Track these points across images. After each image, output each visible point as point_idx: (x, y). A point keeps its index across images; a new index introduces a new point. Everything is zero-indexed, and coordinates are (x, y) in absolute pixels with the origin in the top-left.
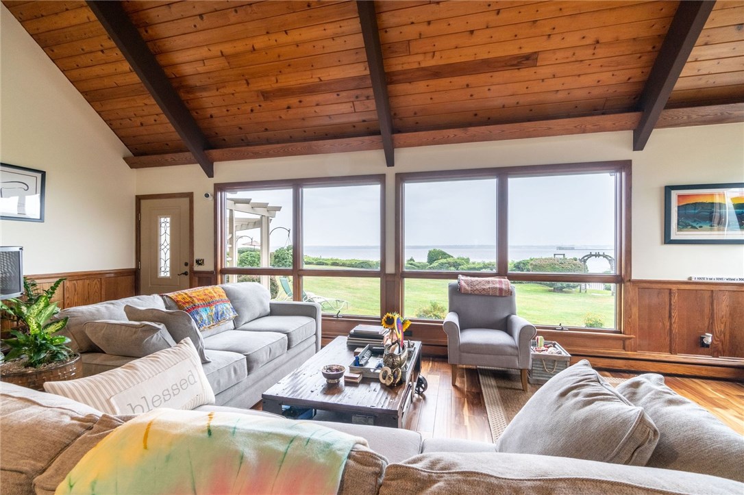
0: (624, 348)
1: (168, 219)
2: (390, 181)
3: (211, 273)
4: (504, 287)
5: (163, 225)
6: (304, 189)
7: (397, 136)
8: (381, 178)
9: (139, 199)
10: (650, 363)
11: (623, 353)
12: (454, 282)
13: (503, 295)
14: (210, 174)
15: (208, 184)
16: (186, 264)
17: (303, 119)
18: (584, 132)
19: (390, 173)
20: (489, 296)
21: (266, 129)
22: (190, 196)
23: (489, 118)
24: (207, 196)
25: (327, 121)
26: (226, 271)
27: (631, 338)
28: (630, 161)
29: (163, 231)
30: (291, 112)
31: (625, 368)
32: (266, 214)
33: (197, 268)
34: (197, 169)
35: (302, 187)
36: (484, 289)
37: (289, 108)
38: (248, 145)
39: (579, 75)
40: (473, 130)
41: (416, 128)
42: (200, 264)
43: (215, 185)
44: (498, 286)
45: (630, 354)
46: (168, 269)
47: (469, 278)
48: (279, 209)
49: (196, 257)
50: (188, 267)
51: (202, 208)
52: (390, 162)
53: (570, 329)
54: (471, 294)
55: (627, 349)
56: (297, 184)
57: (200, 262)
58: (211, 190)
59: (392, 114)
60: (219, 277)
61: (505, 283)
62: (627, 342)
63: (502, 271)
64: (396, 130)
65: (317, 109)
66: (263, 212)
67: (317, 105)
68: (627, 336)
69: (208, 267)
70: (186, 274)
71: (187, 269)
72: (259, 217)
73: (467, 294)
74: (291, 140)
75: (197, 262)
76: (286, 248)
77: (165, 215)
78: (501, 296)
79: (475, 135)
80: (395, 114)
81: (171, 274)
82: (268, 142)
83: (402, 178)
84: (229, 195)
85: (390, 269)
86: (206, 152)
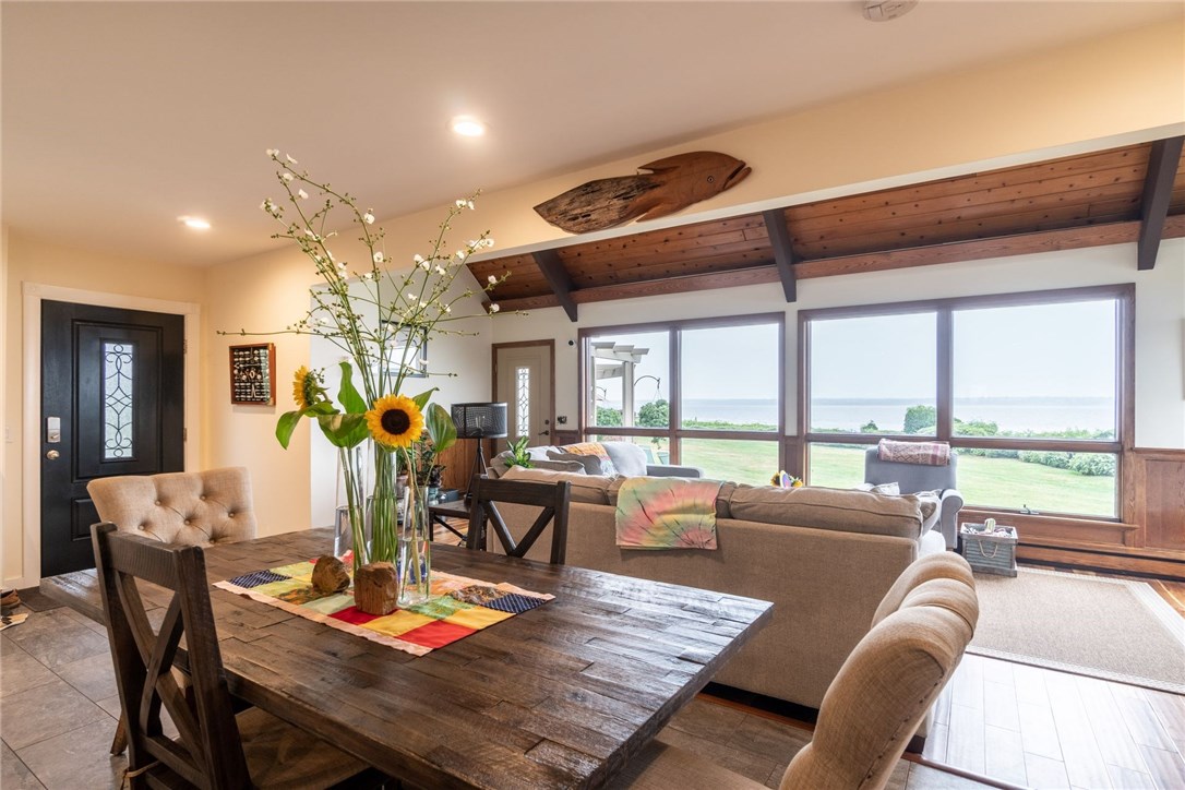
0: (1124, 543)
1: (527, 371)
2: (792, 319)
3: (575, 432)
4: (939, 453)
5: (521, 377)
6: (683, 332)
7: (798, 266)
8: (779, 316)
9: (496, 347)
10: (1160, 562)
11: (1121, 548)
12: (873, 447)
13: (938, 463)
14: (574, 318)
15: (572, 329)
16: (547, 422)
17: (683, 252)
18: (1058, 248)
19: (791, 309)
20: (918, 464)
21: (639, 265)
22: (551, 343)
23: (922, 237)
24: (571, 343)
25: (711, 252)
26: (589, 431)
27: (1134, 529)
28: (1134, 284)
29: (520, 384)
30: (669, 244)
31: (1119, 568)
32: (630, 359)
33: (559, 427)
34: (559, 312)
35: (680, 329)
36: (911, 456)
37: (666, 241)
38: (617, 283)
39: (1040, 182)
40: (897, 255)
41: (824, 254)
42: (562, 422)
43: (579, 330)
44: (931, 452)
45: (1132, 550)
46: (526, 428)
47: (895, 442)
48: (645, 351)
49: (558, 414)
50: (549, 426)
51: (565, 356)
52: (791, 296)
53: (1041, 514)
54: (894, 462)
55: (1127, 543)
56: (675, 326)
57: (562, 420)
58: (574, 337)
59: (792, 239)
60: (584, 437)
61: (943, 449)
62: (1128, 534)
63: (944, 435)
64: (797, 258)
65: (700, 240)
66: (627, 357)
67: (700, 236)
68: (1127, 525)
69: (571, 425)
70: (546, 433)
71: (548, 428)
72: (620, 363)
73: (887, 461)
74: (668, 274)
75: (560, 420)
76: (654, 403)
77: (524, 366)
78: (934, 465)
79: (900, 261)
80: (796, 240)
81: (531, 434)
82: (641, 278)
83: (805, 315)
84: (594, 340)
85: (791, 430)
86: (572, 293)
